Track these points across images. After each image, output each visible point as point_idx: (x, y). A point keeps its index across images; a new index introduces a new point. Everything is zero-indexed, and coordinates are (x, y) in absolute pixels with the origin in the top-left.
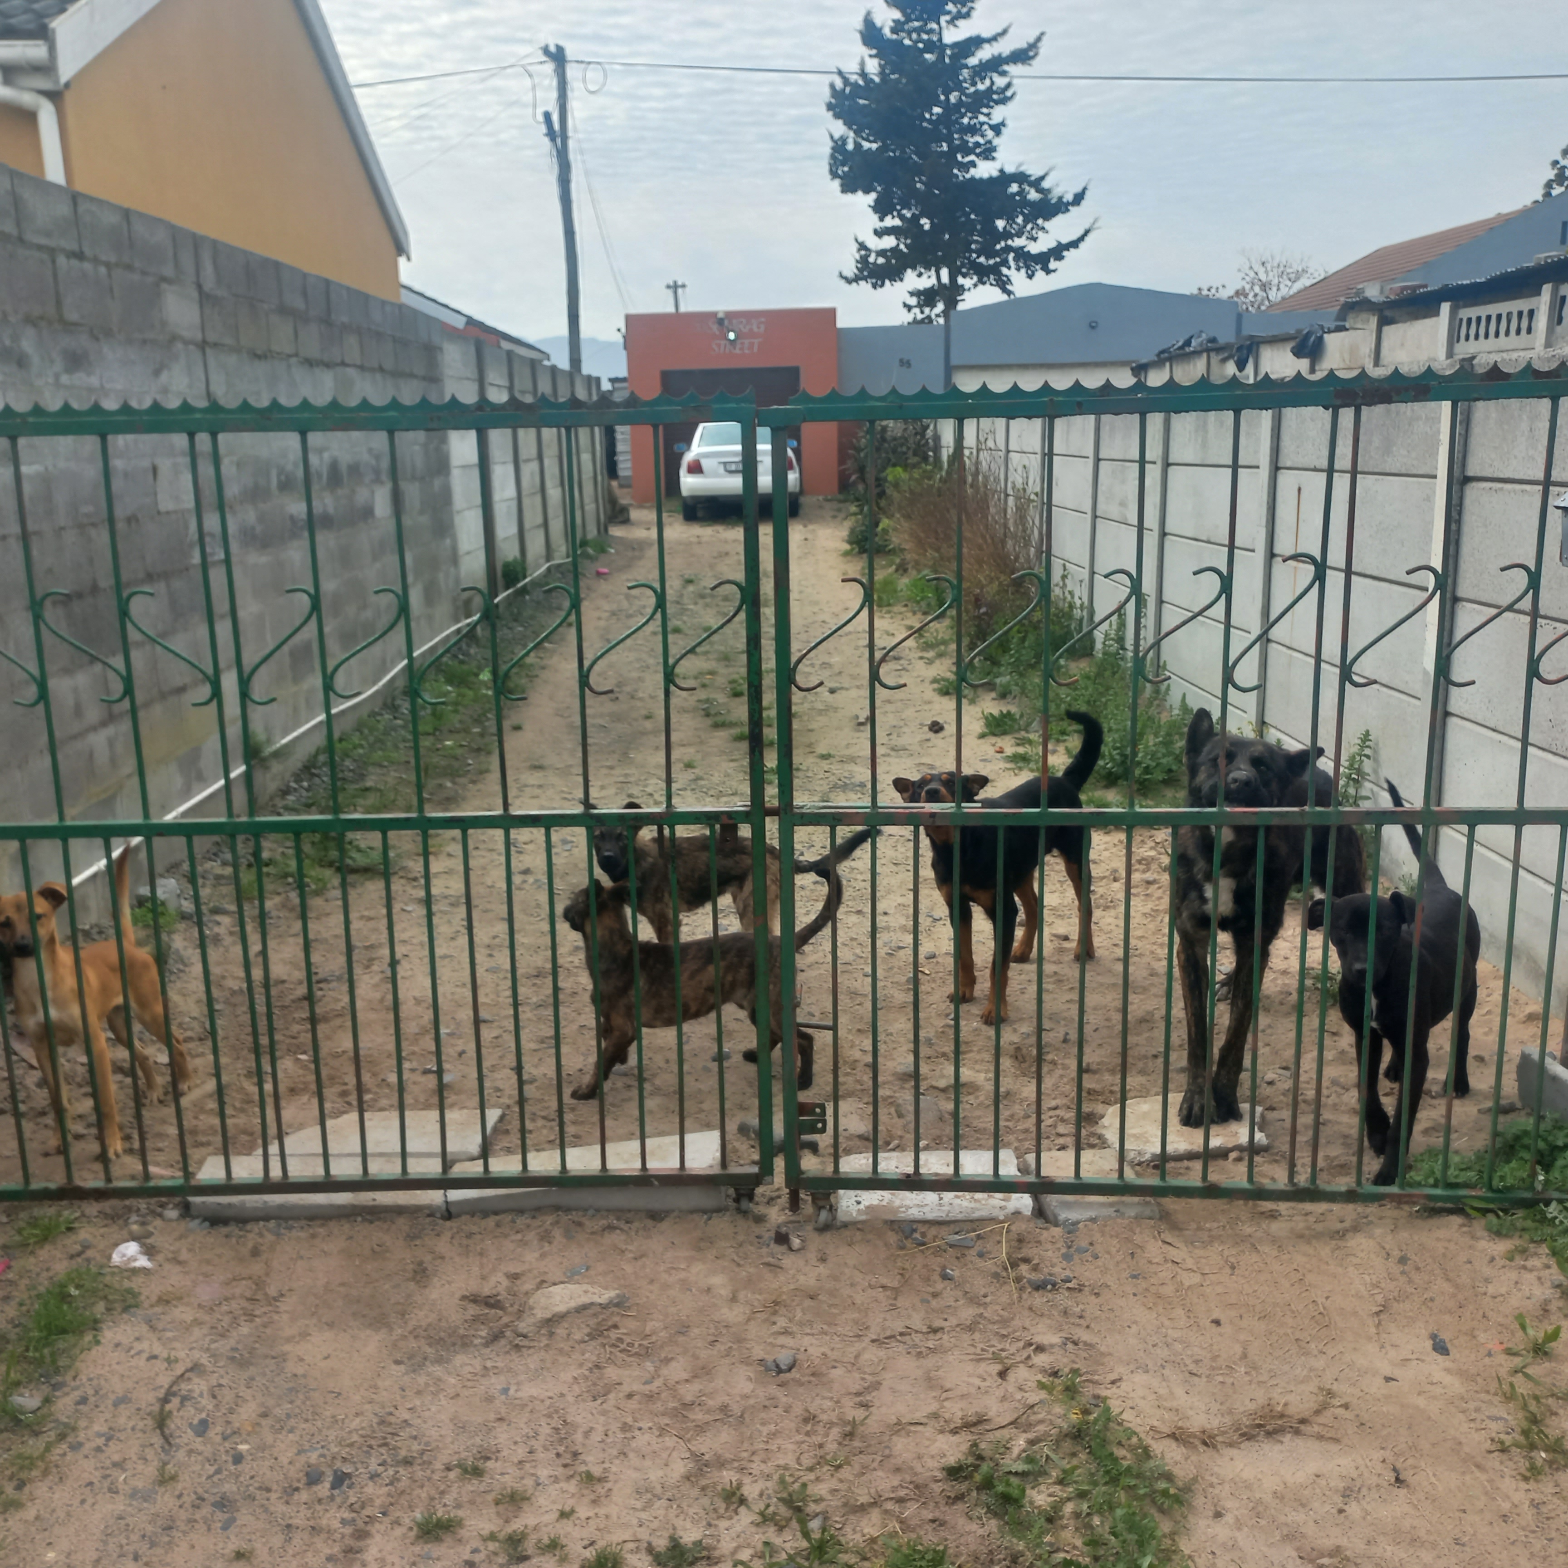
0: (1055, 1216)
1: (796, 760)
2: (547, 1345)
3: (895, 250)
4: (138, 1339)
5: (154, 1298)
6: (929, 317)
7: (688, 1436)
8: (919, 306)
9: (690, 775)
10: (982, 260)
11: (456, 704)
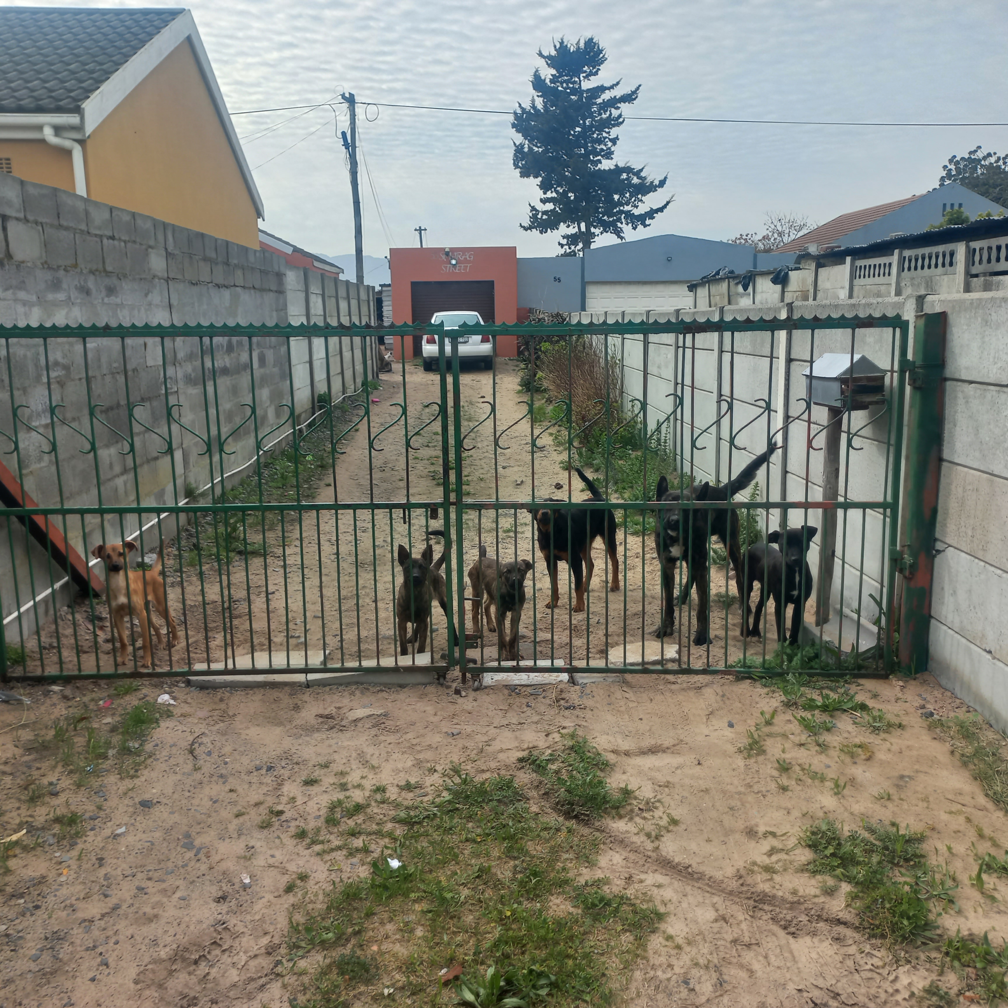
0: (578, 682)
2: (354, 729)
3: (553, 211)
4: (175, 726)
5: (179, 714)
7: (414, 754)
8: (568, 244)
11: (294, 472)
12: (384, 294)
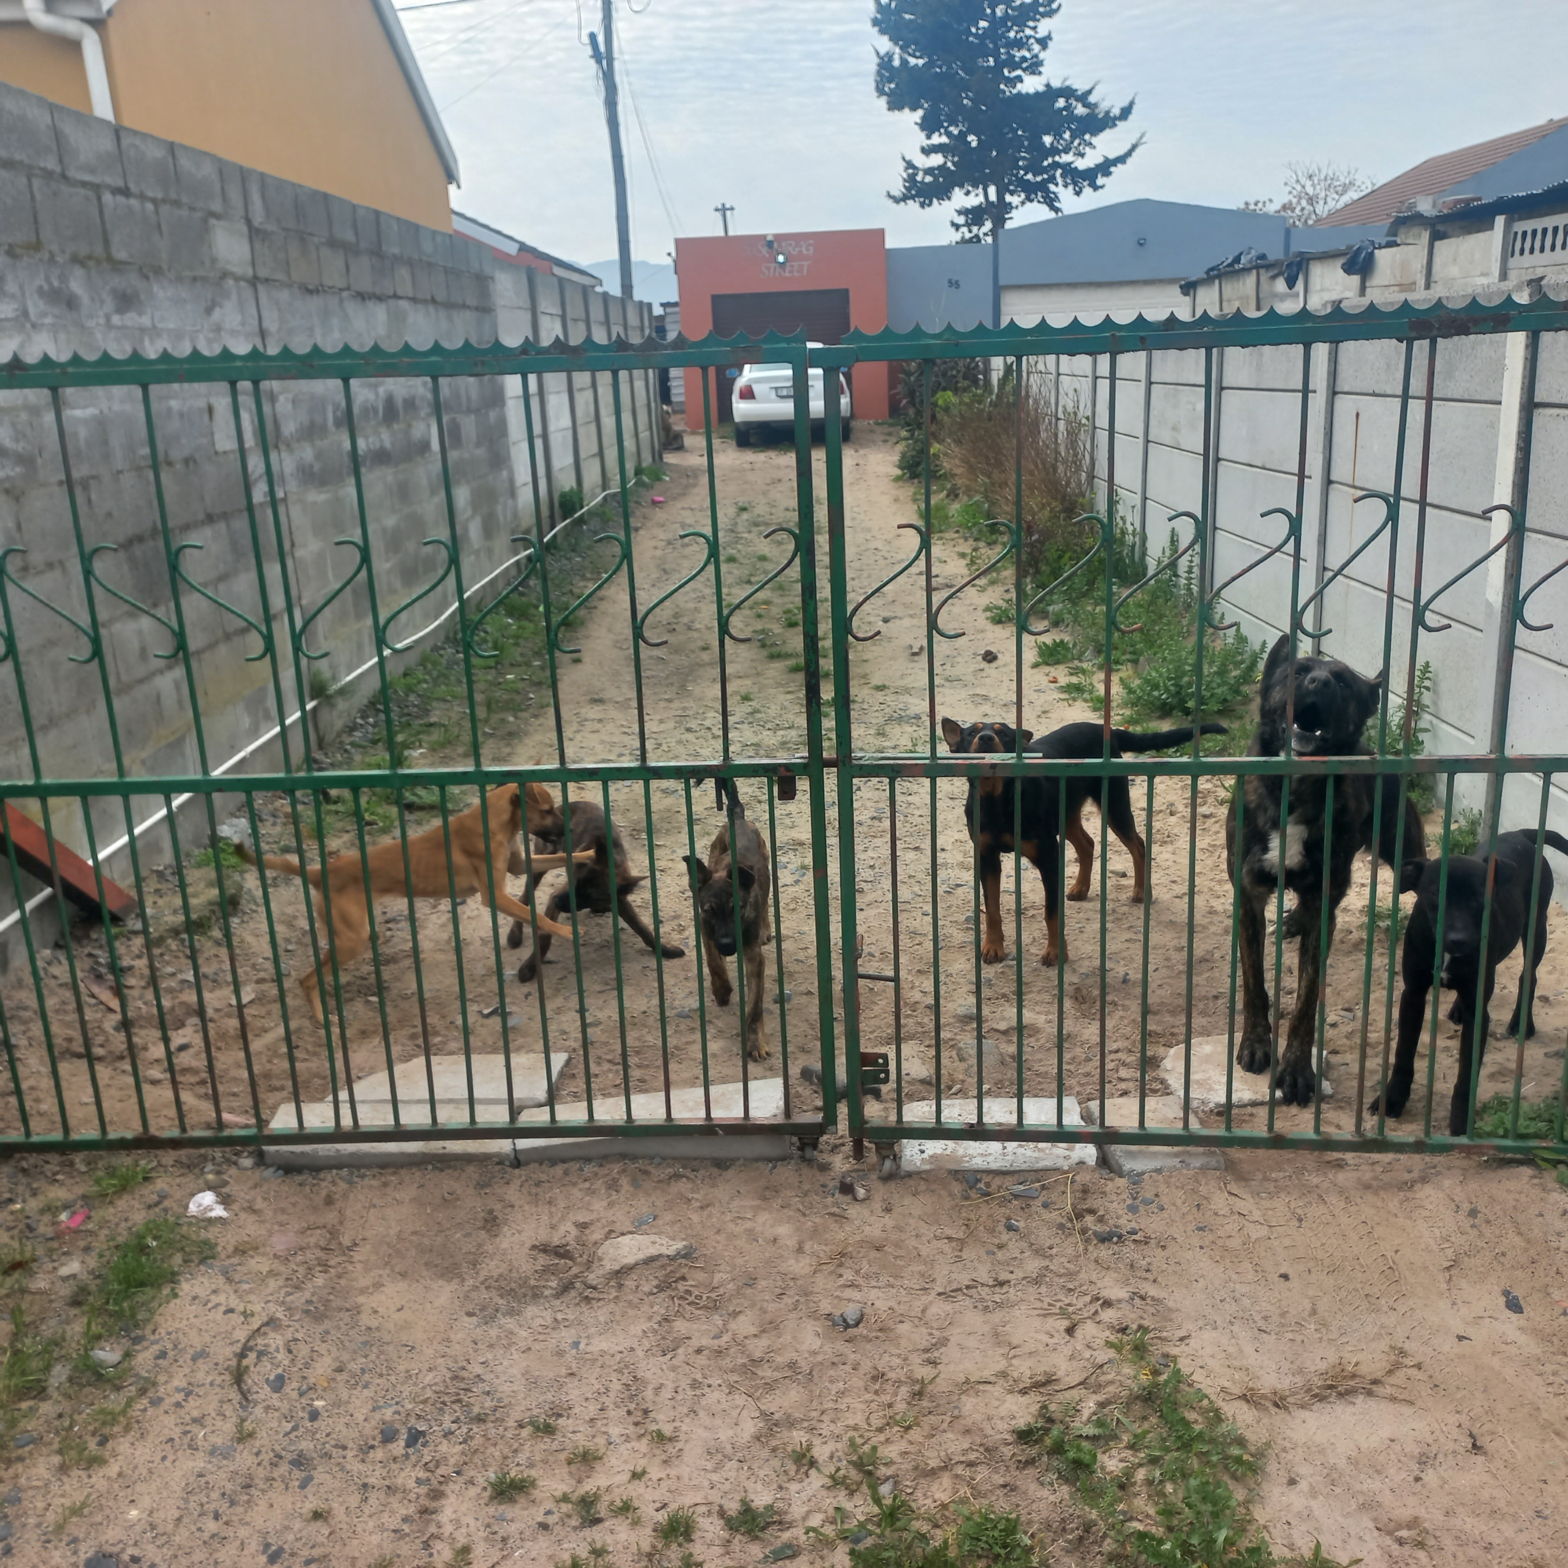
0: (1120, 1167)
1: (853, 691)
2: (617, 1297)
3: (942, 168)
4: (215, 1292)
5: (230, 1249)
6: (977, 236)
7: (758, 1394)
8: (967, 225)
9: (746, 708)
10: (1030, 176)
11: (517, 637)
12: (668, 319)
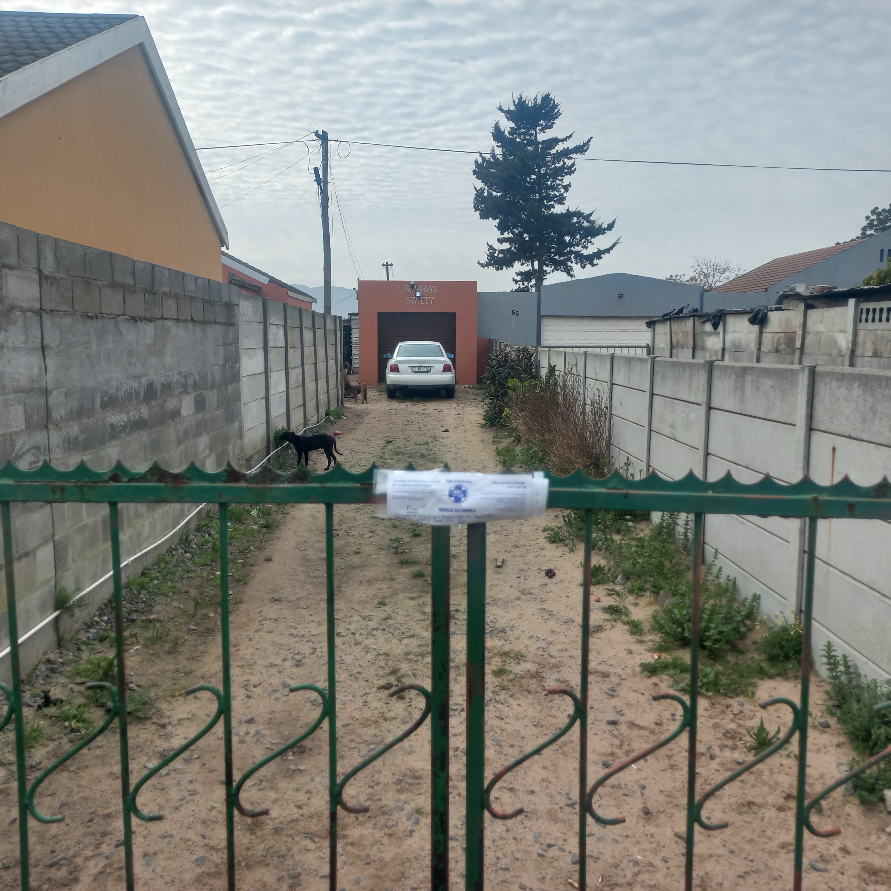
3: (509, 250)
6: (527, 287)
8: (522, 280)
10: (557, 257)
12: (353, 322)
